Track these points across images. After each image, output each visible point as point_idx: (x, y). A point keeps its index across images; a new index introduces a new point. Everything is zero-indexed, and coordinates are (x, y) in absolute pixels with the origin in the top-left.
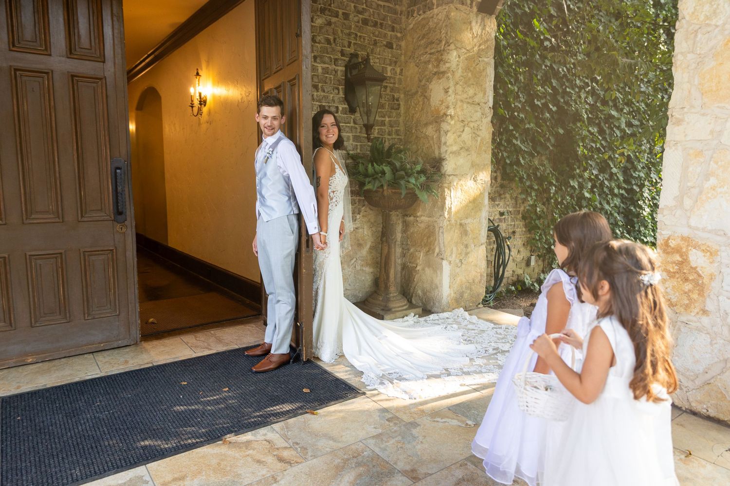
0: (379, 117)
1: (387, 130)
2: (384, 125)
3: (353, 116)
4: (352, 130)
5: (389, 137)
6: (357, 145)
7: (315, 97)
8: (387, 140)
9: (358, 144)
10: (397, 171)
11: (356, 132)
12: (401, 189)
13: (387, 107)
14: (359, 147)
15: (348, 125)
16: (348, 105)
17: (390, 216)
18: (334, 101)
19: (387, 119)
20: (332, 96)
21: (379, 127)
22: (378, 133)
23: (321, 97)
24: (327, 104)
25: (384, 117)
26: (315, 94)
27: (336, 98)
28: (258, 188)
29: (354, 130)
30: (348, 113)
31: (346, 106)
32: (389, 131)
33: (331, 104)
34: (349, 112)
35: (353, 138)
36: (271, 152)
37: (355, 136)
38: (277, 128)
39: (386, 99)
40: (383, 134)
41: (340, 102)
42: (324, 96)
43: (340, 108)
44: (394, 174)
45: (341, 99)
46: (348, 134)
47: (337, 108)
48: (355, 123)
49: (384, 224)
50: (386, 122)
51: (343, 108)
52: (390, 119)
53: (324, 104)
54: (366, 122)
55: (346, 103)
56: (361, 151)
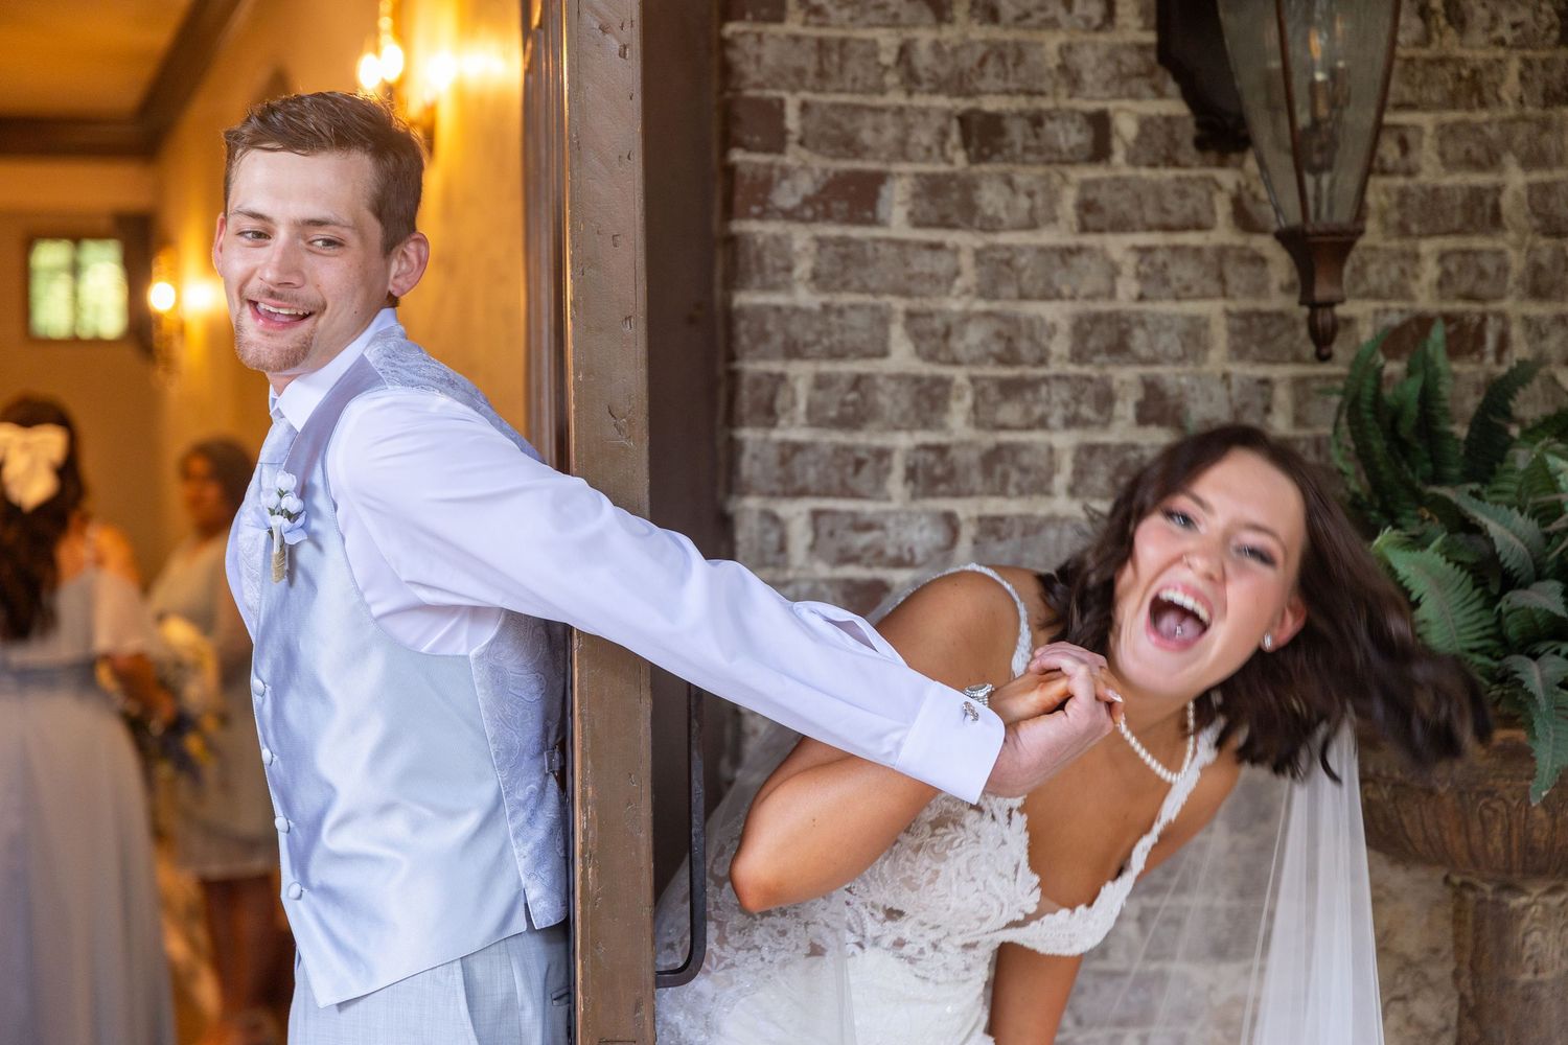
0: (1449, 165)
1: (1517, 262)
2: (1496, 220)
3: (1227, 177)
4: (1221, 279)
5: (1535, 309)
6: (1265, 382)
7: (923, 58)
8: (1516, 332)
9: (1282, 372)
11: (1260, 290)
13: (1511, 86)
14: (1282, 396)
15: (1192, 239)
16: (1191, 95)
17: (1505, 922)
18: (1070, 76)
19: (1515, 179)
20: (1052, 42)
21: (1451, 243)
22: (1443, 283)
23: (968, 60)
24: (1020, 102)
25: (1491, 161)
26: (924, 37)
27: (1087, 59)
29: (1237, 277)
30: (1188, 151)
31: (1174, 106)
32: (1536, 269)
33: (1046, 104)
34: (1201, 144)
35: (1233, 332)
37: (1246, 316)
39: (1504, 31)
40: (1484, 288)
41: (1121, 82)
42: (997, 51)
43: (1126, 126)
45: (1132, 61)
46: (1191, 307)
47: (1100, 123)
48: (1244, 219)
49: (1466, 980)
50: (1506, 202)
51: (1145, 124)
52: (1537, 176)
53: (990, 104)
54: (1293, 217)
55: (1172, 87)
56: (1299, 420)
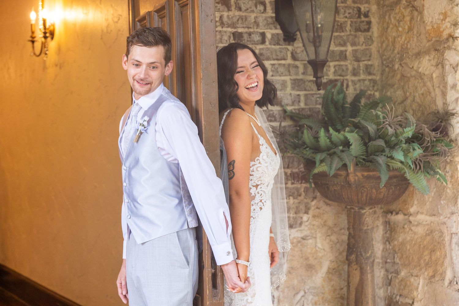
0: (336, 45)
1: (350, 68)
2: (345, 58)
3: (290, 48)
4: (289, 71)
5: (355, 78)
6: (299, 95)
7: (225, 19)
8: (350, 83)
9: (302, 93)
10: (370, 139)
11: (297, 74)
12: (380, 171)
13: (348, 28)
14: (302, 98)
15: (283, 62)
16: (283, 28)
17: (361, 216)
18: (256, 24)
19: (350, 48)
20: (253, 16)
21: (336, 63)
22: (335, 72)
23: (235, 20)
24: (246, 30)
25: (344, 45)
26: (225, 14)
27: (260, 20)
28: (124, 184)
29: (293, 71)
30: (282, 42)
31: (279, 31)
32: (354, 69)
33: (252, 30)
34: (285, 40)
35: (292, 84)
36: (145, 124)
37: (294, 80)
38: (156, 83)
39: (347, 15)
40: (343, 74)
41: (268, 25)
42: (241, 18)
43: (269, 36)
44: (365, 144)
45: (270, 20)
46: (283, 78)
47: (263, 35)
48: (294, 58)
49: (351, 230)
50: (348, 53)
51: (273, 35)
52: (354, 48)
53: (240, 30)
54: (313, 57)
55: (278, 27)
56: (306, 104)
